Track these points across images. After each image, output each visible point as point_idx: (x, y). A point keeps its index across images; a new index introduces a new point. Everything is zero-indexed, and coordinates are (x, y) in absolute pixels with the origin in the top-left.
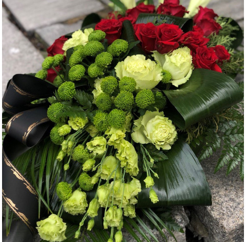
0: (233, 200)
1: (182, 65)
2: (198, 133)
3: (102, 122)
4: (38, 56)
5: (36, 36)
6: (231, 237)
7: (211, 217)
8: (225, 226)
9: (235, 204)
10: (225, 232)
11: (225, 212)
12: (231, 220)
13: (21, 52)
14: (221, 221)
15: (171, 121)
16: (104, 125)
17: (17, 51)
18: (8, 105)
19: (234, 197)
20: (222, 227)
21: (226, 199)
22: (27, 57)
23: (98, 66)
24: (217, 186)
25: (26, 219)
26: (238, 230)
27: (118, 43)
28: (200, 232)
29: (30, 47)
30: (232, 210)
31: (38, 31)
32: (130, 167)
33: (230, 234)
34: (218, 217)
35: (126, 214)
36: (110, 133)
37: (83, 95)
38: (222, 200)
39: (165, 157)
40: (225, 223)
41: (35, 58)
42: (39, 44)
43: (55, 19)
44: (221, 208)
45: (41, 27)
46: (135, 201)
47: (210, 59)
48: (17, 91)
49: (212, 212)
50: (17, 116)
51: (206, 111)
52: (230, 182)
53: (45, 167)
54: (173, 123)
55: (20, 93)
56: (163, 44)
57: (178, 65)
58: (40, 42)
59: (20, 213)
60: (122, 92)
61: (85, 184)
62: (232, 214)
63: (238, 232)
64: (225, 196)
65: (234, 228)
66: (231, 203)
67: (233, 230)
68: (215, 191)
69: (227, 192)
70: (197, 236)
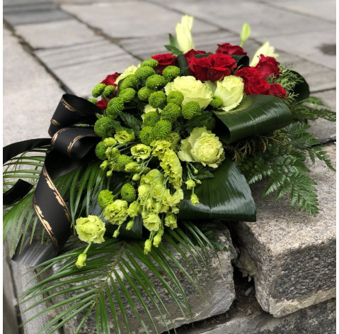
0: (283, 229)
1: (233, 89)
2: (246, 151)
3: (148, 135)
6: (279, 263)
7: (259, 242)
8: (272, 249)
9: (285, 233)
10: (272, 256)
11: (272, 238)
12: (278, 244)
14: (268, 245)
15: (218, 138)
16: (150, 137)
18: (56, 122)
19: (284, 227)
20: (269, 250)
21: (276, 228)
23: (149, 87)
24: (268, 218)
25: (50, 228)
26: (286, 255)
27: (170, 69)
28: (249, 268)
30: (281, 237)
32: (174, 176)
33: (278, 259)
34: (265, 241)
35: (167, 224)
36: (156, 145)
37: (132, 118)
38: (271, 229)
39: (211, 175)
40: (271, 247)
44: (270, 235)
46: (176, 210)
47: (263, 87)
48: (66, 106)
49: (259, 238)
50: (64, 130)
51: (253, 126)
52: (282, 216)
53: (88, 181)
54: (220, 140)
55: (69, 108)
56: (215, 70)
57: (229, 89)
59: (45, 221)
60: (169, 104)
61: (127, 194)
62: (281, 240)
63: (287, 259)
64: (275, 226)
65: (282, 252)
66: (281, 232)
67: (280, 254)
68: (264, 221)
69: (278, 223)
70: (246, 276)
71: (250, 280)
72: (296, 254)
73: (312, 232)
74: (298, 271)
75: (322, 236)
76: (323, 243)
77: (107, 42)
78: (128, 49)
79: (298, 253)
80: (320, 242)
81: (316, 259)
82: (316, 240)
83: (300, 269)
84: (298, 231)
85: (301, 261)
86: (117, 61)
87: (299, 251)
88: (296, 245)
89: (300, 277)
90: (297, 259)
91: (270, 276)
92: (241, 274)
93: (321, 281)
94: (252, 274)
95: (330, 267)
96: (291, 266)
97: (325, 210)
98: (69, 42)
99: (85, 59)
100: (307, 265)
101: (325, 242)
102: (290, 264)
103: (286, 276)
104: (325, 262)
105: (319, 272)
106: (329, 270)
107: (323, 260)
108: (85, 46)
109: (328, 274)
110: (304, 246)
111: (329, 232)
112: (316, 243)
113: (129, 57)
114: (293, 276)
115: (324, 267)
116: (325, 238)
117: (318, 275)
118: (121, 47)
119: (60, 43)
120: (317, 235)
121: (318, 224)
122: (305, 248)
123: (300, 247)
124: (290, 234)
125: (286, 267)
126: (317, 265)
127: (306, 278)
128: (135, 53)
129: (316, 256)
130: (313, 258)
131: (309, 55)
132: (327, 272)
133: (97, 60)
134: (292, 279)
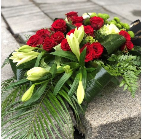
0: (99, 113)
4: (17, 44)
5: (19, 37)
6: (95, 131)
7: (86, 120)
8: (92, 124)
9: (100, 115)
10: (92, 127)
11: (93, 118)
12: (96, 121)
13: (9, 42)
14: (90, 121)
17: (7, 42)
19: (100, 112)
20: (91, 124)
21: (96, 112)
22: (11, 44)
24: (93, 106)
26: (99, 127)
29: (14, 40)
30: (98, 117)
31: (20, 34)
33: (95, 129)
34: (89, 119)
38: (94, 112)
40: (92, 123)
41: (15, 45)
42: (20, 41)
43: (30, 30)
44: (92, 116)
45: (22, 33)
49: (87, 117)
52: (100, 105)
58: (20, 40)
62: (97, 119)
63: (99, 129)
64: (96, 111)
65: (97, 125)
66: (98, 114)
67: (96, 127)
68: (91, 108)
69: (97, 109)
70: (81, 133)
71: (83, 135)
72: (104, 127)
73: (113, 115)
74: (105, 134)
75: (118, 117)
76: (118, 121)
77: (34, 5)
78: (43, 9)
79: (106, 126)
80: (117, 120)
81: (115, 128)
82: (115, 119)
83: (106, 133)
84: (106, 114)
85: (107, 129)
86: (36, 16)
87: (106, 125)
88: (105, 122)
89: (106, 136)
90: (105, 128)
91: (91, 137)
92: (78, 132)
93: (117, 137)
94: (83, 133)
95: (122, 131)
96: (101, 132)
97: (121, 102)
98: (16, 4)
99: (22, 13)
100: (110, 131)
101: (120, 120)
102: (101, 131)
103: (99, 136)
104: (119, 129)
105: (116, 134)
106: (121, 132)
107: (118, 128)
108: (23, 7)
109: (121, 134)
110: (108, 123)
111: (122, 115)
112: (115, 121)
113: (42, 13)
114: (103, 136)
115: (119, 131)
116: (120, 118)
117: (116, 135)
118: (40, 8)
119: (12, 5)
120: (116, 116)
121: (117, 110)
122: (109, 124)
123: (106, 123)
124: (102, 116)
125: (99, 132)
126: (115, 131)
127: (110, 137)
128: (46, 12)
129: (115, 127)
130: (113, 128)
131: (127, 16)
132: (121, 133)
133: (27, 14)
134: (102, 137)
